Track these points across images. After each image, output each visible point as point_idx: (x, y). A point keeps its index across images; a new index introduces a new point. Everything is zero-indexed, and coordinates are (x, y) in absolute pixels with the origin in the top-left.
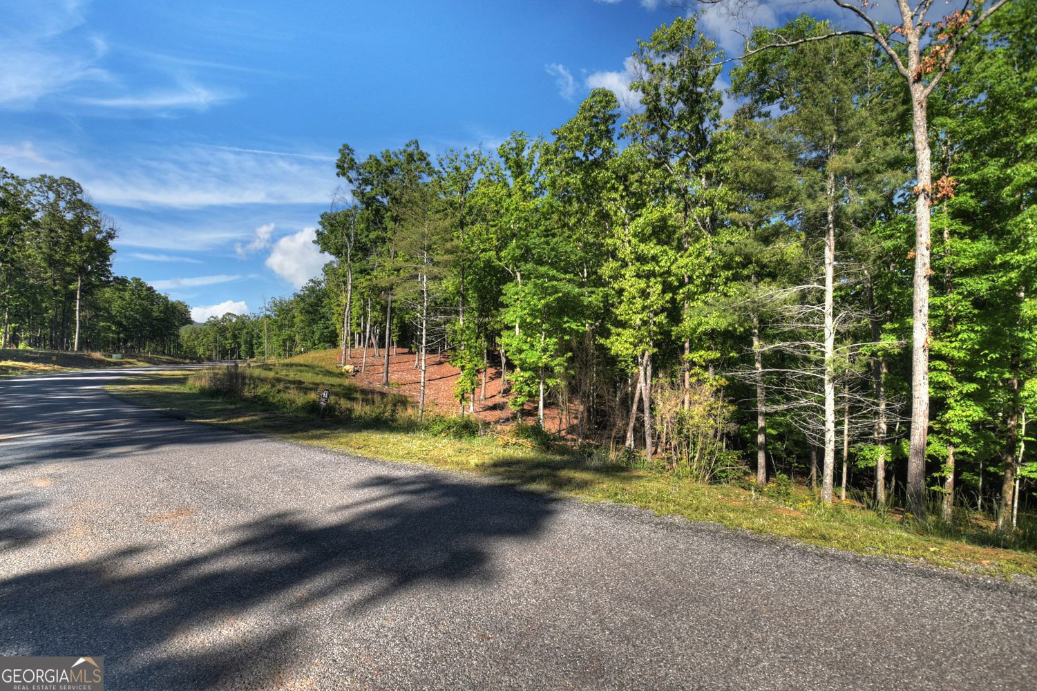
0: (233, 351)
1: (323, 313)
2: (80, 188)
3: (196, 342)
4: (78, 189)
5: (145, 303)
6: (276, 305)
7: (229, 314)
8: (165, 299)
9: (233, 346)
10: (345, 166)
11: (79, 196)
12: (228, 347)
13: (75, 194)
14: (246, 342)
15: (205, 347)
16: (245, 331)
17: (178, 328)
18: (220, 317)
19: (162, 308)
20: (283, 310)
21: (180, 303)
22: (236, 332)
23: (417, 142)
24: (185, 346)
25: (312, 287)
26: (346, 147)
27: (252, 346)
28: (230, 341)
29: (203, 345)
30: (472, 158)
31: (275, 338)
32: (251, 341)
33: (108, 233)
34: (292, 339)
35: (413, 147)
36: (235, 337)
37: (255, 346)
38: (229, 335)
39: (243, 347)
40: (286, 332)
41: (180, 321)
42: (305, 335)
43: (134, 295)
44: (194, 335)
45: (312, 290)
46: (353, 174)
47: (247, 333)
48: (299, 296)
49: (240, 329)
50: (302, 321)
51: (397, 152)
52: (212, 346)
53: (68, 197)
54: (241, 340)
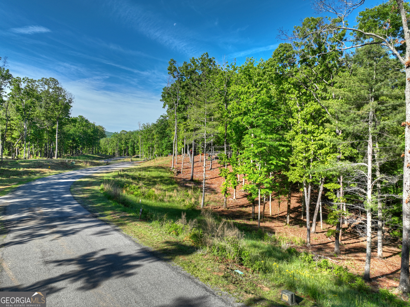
0: (125, 150)
1: (168, 134)
2: (58, 82)
3: (107, 146)
4: (57, 83)
5: (85, 128)
6: (145, 128)
7: (123, 131)
8: (94, 125)
9: (125, 148)
10: (172, 70)
11: (57, 86)
12: (123, 148)
13: (55, 85)
14: (131, 146)
15: (112, 148)
16: (131, 140)
17: (99, 139)
18: (119, 133)
19: (92, 130)
20: (149, 131)
21: (100, 127)
22: (127, 141)
23: (207, 53)
24: (102, 148)
25: (162, 120)
26: (172, 60)
27: (134, 148)
28: (124, 146)
29: (111, 147)
30: (231, 67)
31: (144, 146)
32: (134, 145)
33: (69, 100)
34: (153, 147)
35: (205, 56)
36: (126, 143)
37: (136, 148)
38: (123, 142)
39: (130, 149)
40: (150, 143)
41: (100, 136)
42: (159, 145)
43: (80, 124)
44: (107, 142)
45: (162, 121)
46: (176, 74)
47: (132, 141)
48: (155, 125)
49: (128, 139)
50: (157, 138)
51: (198, 59)
52: (115, 148)
53: (53, 87)
54: (129, 145)
